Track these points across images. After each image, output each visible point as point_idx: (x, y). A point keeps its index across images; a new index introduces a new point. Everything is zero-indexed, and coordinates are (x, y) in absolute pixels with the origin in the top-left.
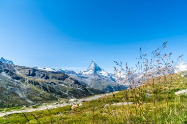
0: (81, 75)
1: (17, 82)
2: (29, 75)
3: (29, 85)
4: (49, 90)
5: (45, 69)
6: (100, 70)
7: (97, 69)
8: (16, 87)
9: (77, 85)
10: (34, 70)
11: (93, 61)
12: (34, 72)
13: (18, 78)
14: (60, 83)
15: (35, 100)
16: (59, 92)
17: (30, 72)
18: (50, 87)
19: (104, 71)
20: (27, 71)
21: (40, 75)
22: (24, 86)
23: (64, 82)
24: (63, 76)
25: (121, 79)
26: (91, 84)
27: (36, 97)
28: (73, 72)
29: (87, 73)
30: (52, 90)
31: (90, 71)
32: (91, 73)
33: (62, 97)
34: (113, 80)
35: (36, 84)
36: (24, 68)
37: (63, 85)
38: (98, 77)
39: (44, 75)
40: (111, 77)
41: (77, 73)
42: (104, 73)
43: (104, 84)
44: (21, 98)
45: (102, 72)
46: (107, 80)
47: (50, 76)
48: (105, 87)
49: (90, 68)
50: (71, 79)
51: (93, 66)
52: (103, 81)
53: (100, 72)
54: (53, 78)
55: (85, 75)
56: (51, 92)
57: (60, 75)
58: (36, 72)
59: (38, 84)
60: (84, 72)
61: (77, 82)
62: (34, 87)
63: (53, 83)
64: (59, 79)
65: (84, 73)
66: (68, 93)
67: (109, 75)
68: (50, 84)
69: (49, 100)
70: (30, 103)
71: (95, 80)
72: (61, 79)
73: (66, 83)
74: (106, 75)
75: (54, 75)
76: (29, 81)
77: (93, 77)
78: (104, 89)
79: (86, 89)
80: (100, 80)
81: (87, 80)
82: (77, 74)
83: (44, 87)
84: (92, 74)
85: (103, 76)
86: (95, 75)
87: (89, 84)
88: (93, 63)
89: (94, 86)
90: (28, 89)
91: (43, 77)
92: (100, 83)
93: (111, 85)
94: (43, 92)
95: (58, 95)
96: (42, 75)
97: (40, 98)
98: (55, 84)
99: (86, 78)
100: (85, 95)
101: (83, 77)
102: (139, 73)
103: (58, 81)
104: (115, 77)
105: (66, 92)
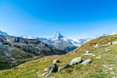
0: (51, 40)
1: (6, 47)
2: (15, 41)
3: (14, 48)
4: (27, 51)
5: (27, 37)
6: (63, 37)
7: (60, 37)
8: (5, 49)
9: (47, 47)
10: (19, 38)
11: (58, 32)
12: (18, 40)
13: (6, 44)
15: (17, 57)
16: (34, 52)
17: (15, 40)
18: (28, 49)
19: (65, 38)
20: (14, 39)
21: (22, 42)
22: (10, 49)
23: (38, 45)
24: (37, 42)
25: (76, 43)
26: (57, 46)
27: (18, 56)
28: (45, 39)
29: (54, 39)
30: (29, 51)
31: (57, 38)
32: (56, 39)
33: (36, 55)
34: (71, 43)
35: (19, 47)
36: (12, 37)
37: (37, 47)
38: (61, 42)
39: (25, 41)
40: (69, 42)
41: (48, 39)
42: (65, 39)
43: (64, 46)
44: (8, 57)
45: (64, 39)
46: (67, 43)
47: (29, 41)
49: (56, 36)
50: (43, 43)
51: (58, 35)
52: (64, 44)
53: (62, 39)
54: (31, 43)
56: (29, 52)
57: (35, 41)
58: (20, 40)
59: (20, 47)
60: (53, 38)
61: (46, 45)
62: (17, 49)
63: (30, 46)
64: (35, 44)
65: (52, 39)
66: (40, 53)
67: (68, 40)
68: (28, 47)
69: (26, 57)
70: (13, 60)
71: (59, 44)
72: (36, 44)
73: (39, 46)
74: (66, 41)
75: (31, 41)
76: (14, 46)
77: (58, 42)
78: (64, 49)
79: (52, 50)
80: (62, 43)
81: (54, 43)
83: (24, 49)
85: (64, 41)
86: (59, 41)
87: (55, 46)
88: (58, 33)
90: (13, 50)
91: (24, 42)
92: (62, 45)
93: (69, 47)
94: (24, 52)
95: (33, 54)
96: (24, 41)
97: (21, 56)
98: (32, 47)
99: (54, 42)
100: (51, 53)
101: (52, 42)
102: (87, 39)
103: (34, 45)
104: (72, 42)
105: (39, 52)
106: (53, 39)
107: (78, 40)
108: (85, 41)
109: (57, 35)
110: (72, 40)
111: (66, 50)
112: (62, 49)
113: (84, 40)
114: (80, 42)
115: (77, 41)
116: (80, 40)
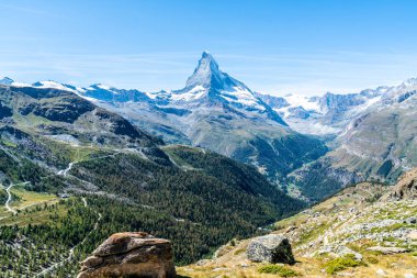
0: (166, 103)
5: (38, 84)
6: (231, 83)
7: (219, 83)
9: (127, 137)
11: (205, 55)
14: (55, 131)
19: (244, 87)
23: (77, 127)
25: (305, 115)
26: (196, 134)
28: (137, 96)
29: (187, 96)
31: (197, 88)
32: (198, 96)
33: (37, 190)
34: (277, 118)
37: (62, 139)
38: (220, 110)
40: (269, 110)
41: (153, 97)
42: (243, 97)
43: (239, 132)
45: (238, 92)
46: (255, 118)
48: (244, 144)
49: (197, 78)
51: (205, 72)
52: (237, 121)
53: (230, 93)
55: (179, 103)
57: (58, 101)
60: (177, 92)
61: (125, 128)
65: (175, 97)
66: (74, 172)
67: (261, 103)
71: (212, 121)
72: (63, 118)
73: (81, 131)
74: (250, 103)
77: (204, 110)
78: (238, 151)
80: (230, 118)
81: (183, 119)
82: (150, 102)
84: (201, 101)
85: (241, 106)
86: (211, 103)
87: (188, 133)
88: (207, 62)
89: (206, 138)
93: (264, 136)
95: (21, 179)
99: (182, 113)
100: (150, 175)
101: (171, 111)
102: (363, 93)
103: (49, 123)
104: (283, 109)
105: (64, 167)
106: (180, 97)
107: (314, 99)
108: (352, 104)
109: (201, 71)
110: (281, 102)
111: (249, 152)
112: (227, 152)
113: (349, 101)
114: (325, 111)
115: (308, 106)
116: (328, 99)
